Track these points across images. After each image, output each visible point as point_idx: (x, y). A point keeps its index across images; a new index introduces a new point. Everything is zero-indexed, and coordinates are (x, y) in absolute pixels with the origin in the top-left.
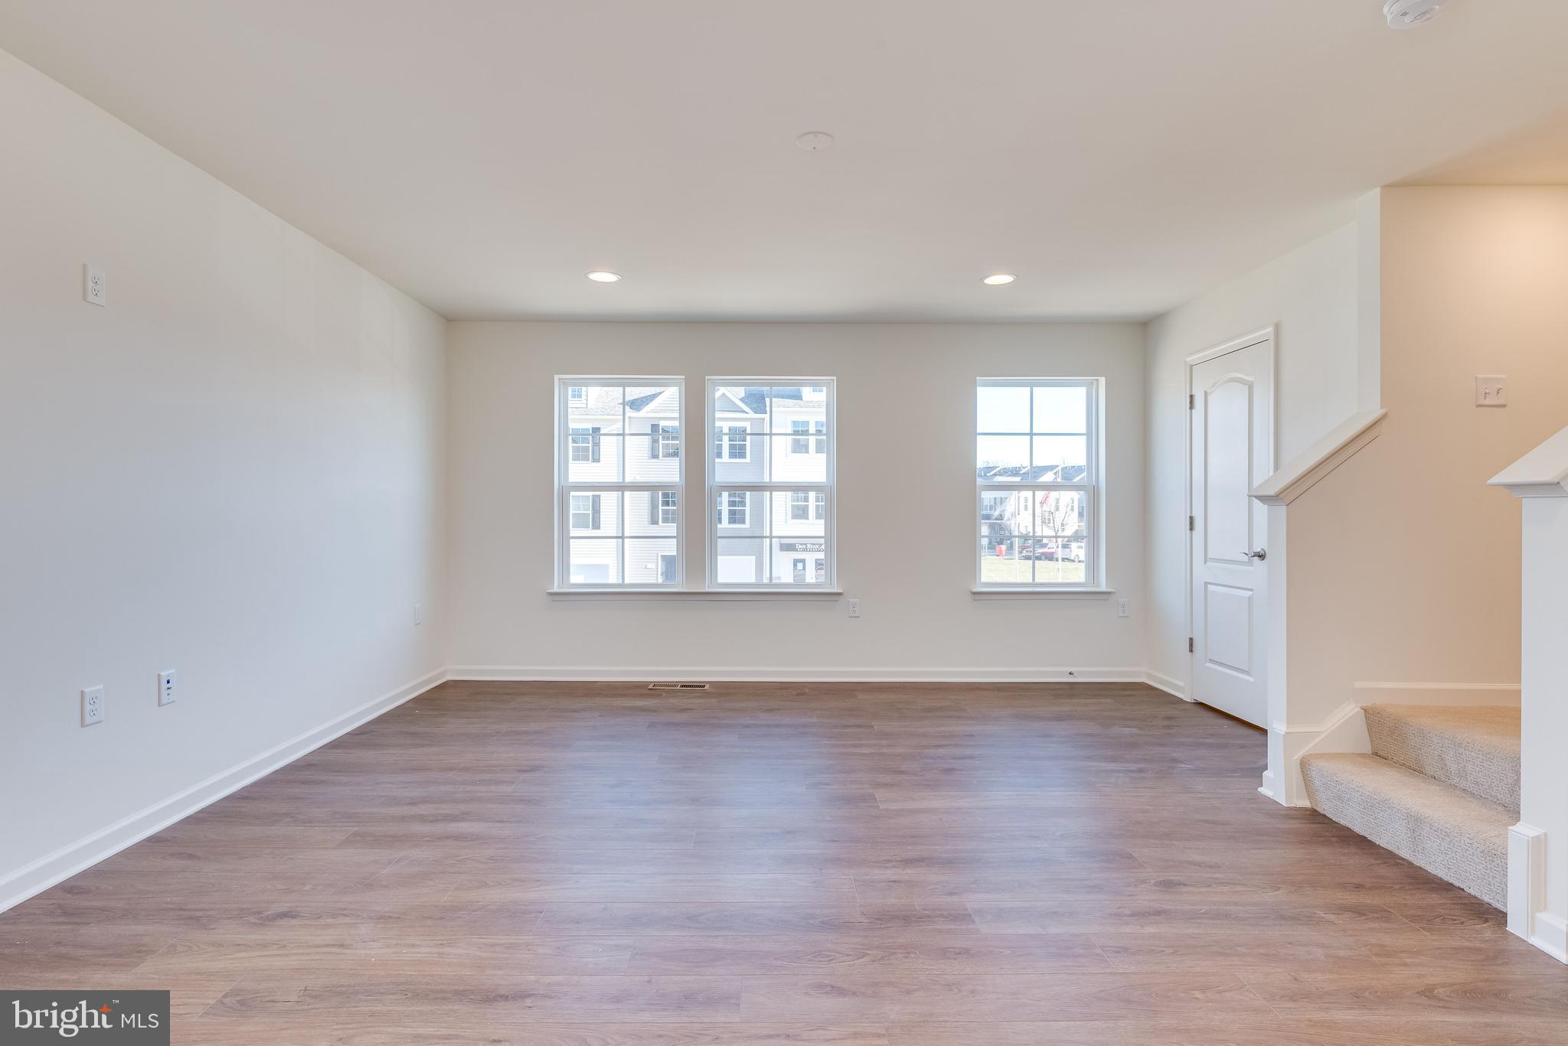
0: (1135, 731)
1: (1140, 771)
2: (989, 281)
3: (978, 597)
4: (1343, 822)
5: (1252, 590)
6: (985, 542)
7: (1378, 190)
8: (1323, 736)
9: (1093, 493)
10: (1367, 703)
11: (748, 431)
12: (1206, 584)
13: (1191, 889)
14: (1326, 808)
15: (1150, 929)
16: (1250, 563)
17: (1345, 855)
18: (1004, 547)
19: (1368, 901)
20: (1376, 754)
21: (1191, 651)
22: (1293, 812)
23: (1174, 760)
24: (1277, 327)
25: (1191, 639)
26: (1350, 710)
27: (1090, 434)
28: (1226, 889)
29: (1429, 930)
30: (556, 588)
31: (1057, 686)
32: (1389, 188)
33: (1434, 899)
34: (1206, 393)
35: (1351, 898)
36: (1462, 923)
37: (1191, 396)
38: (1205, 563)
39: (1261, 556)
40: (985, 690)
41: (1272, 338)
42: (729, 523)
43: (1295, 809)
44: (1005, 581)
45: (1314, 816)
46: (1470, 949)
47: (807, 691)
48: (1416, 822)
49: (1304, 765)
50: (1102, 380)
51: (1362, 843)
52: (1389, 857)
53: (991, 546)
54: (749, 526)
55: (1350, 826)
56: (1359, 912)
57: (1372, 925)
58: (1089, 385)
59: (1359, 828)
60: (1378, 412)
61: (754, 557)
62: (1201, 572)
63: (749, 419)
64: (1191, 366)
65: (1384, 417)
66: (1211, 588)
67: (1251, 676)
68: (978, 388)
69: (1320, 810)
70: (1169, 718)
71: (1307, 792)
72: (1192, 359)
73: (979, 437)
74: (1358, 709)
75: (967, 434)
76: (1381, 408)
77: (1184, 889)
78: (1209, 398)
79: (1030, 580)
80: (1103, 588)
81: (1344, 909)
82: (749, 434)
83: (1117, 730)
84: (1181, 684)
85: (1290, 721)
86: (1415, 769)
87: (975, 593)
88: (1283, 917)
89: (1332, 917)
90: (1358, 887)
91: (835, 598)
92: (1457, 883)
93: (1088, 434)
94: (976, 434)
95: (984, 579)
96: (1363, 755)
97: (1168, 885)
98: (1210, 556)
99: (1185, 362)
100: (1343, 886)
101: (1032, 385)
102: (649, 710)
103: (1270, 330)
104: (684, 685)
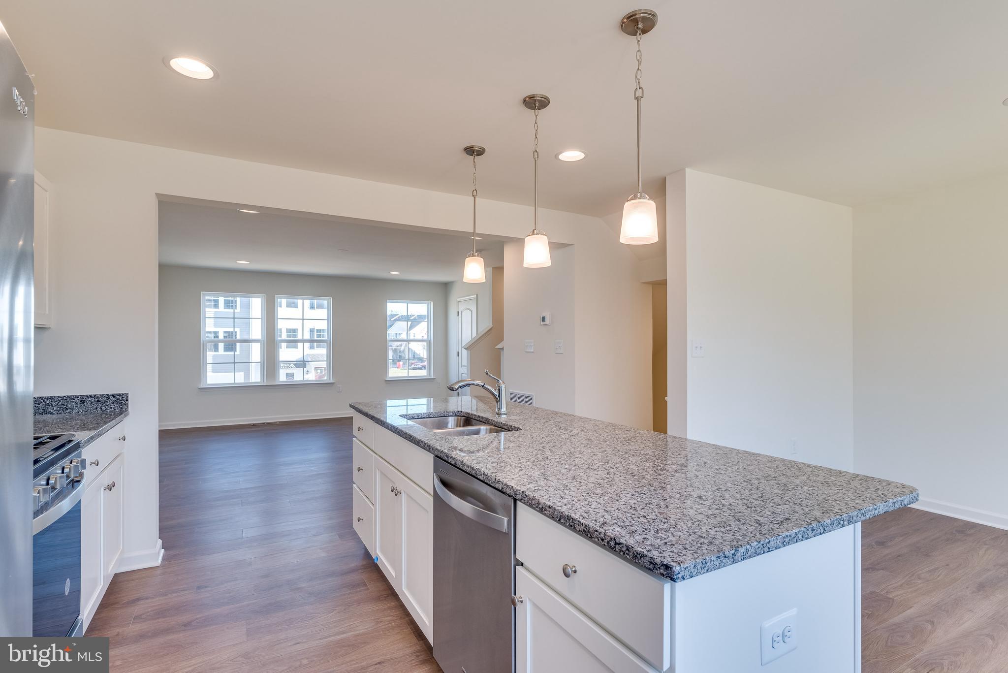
2: (392, 273)
3: (388, 383)
6: (390, 361)
9: (429, 343)
11: (236, 311)
18: (401, 363)
24: (477, 295)
27: (428, 321)
30: (201, 385)
34: (462, 312)
37: (458, 312)
41: (476, 298)
42: (224, 351)
50: (432, 303)
53: (394, 363)
54: (239, 353)
58: (428, 304)
60: (491, 326)
62: (461, 370)
64: (458, 302)
66: (463, 375)
68: (388, 304)
78: (463, 314)
80: (432, 377)
82: (234, 311)
87: (386, 381)
91: (332, 384)
95: (390, 376)
99: (457, 300)
102: (259, 431)
103: (475, 296)
104: (267, 423)
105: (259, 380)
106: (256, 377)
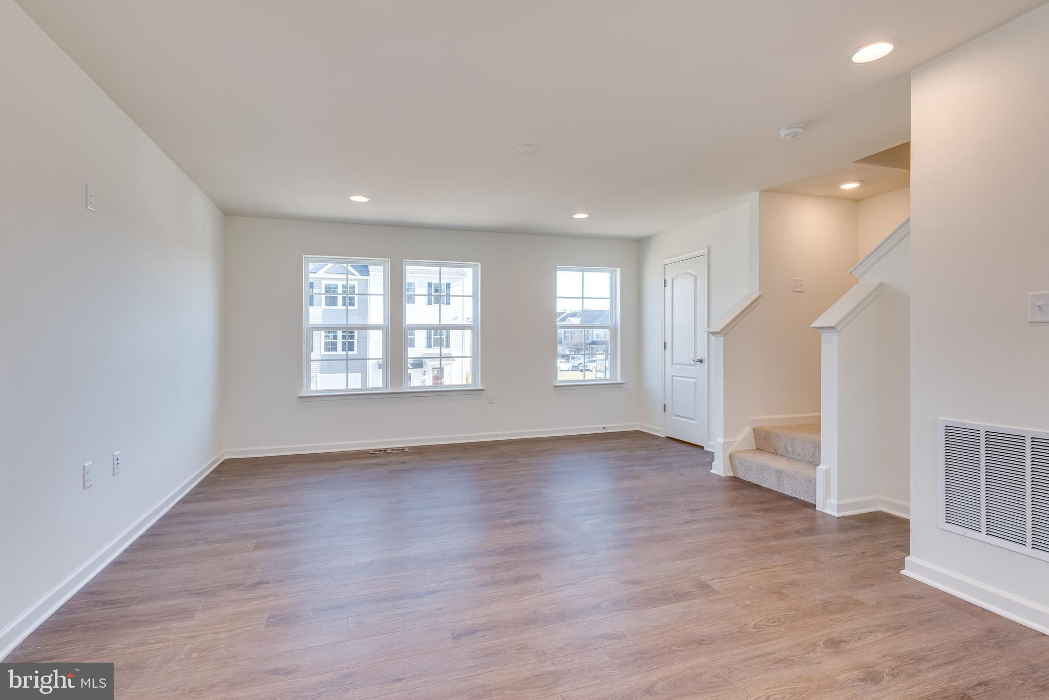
0: (645, 452)
1: (658, 469)
2: (575, 216)
3: (557, 388)
4: (748, 480)
5: (696, 378)
7: (758, 192)
8: (738, 443)
9: (614, 330)
10: (754, 426)
11: (426, 293)
12: (673, 376)
13: (701, 511)
14: (741, 475)
15: (694, 527)
16: (695, 365)
17: (753, 492)
19: (768, 506)
20: (758, 449)
21: (665, 411)
22: (727, 479)
23: (670, 463)
24: (709, 249)
25: (665, 405)
26: (747, 430)
27: (612, 298)
28: (715, 509)
29: (791, 513)
30: (304, 394)
31: (599, 435)
32: (761, 191)
33: (789, 503)
34: (672, 279)
35: (762, 506)
36: (801, 509)
37: (665, 280)
38: (672, 365)
39: (701, 361)
40: (562, 439)
41: (706, 253)
43: (727, 477)
44: (569, 379)
45: (735, 479)
46: (806, 517)
47: (468, 447)
48: (779, 473)
49: (731, 456)
50: (619, 270)
51: (757, 487)
52: (769, 491)
55: (751, 481)
56: (766, 510)
57: (771, 514)
58: (611, 272)
59: (755, 482)
60: (758, 294)
61: (360, 374)
62: (670, 370)
63: (357, 279)
64: (665, 265)
65: (761, 296)
66: (675, 378)
67: (695, 421)
68: (557, 272)
69: (738, 476)
70: (658, 445)
71: (732, 469)
72: (665, 261)
73: (557, 299)
74: (751, 429)
75: (551, 297)
76: (759, 291)
77: (699, 511)
78: (674, 281)
79: (582, 378)
80: (619, 380)
81: (759, 510)
82: (427, 296)
83: (638, 453)
84: (660, 429)
85: (725, 437)
86: (775, 453)
87: (556, 386)
88: (740, 516)
89: (757, 514)
90: (762, 502)
91: (480, 392)
92: (795, 496)
93: (611, 298)
94: (556, 297)
95: (559, 379)
96: (752, 450)
97: (693, 511)
98: (674, 362)
99: (662, 263)
100: (756, 503)
101: (583, 271)
102: (381, 465)
103: (705, 251)
104: (392, 449)
105: (380, 385)
106: (376, 380)
